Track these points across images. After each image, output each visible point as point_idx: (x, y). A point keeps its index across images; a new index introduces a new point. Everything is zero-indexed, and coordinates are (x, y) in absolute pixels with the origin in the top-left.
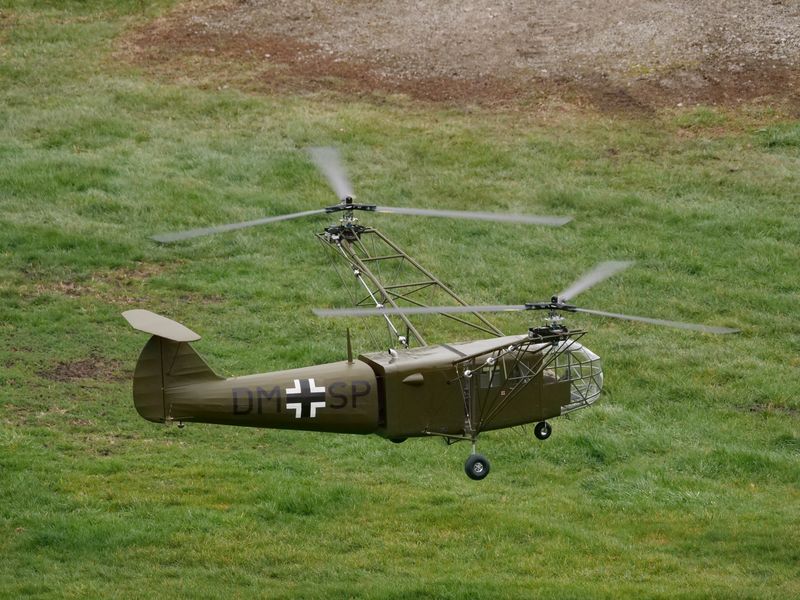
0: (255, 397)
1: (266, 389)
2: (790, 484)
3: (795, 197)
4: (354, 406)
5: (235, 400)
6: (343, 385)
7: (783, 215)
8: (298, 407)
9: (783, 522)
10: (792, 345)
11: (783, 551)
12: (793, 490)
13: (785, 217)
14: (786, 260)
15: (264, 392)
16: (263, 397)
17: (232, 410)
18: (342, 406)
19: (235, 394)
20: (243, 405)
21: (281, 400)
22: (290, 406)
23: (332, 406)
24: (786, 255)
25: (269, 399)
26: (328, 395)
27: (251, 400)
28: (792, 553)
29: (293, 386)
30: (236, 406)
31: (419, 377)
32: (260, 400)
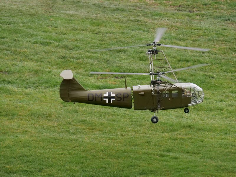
0: (94, 96)
1: (98, 94)
2: (5, 94)
3: (5, 11)
4: (124, 100)
5: (89, 97)
6: (121, 94)
7: (2, 16)
8: (107, 100)
9: (3, 105)
10: (5, 54)
11: (3, 113)
12: (6, 95)
13: (3, 17)
14: (3, 29)
15: (97, 95)
16: (97, 96)
17: (88, 100)
18: (120, 100)
19: (89, 95)
20: (91, 99)
21: (102, 98)
22: (104, 99)
23: (117, 100)
24: (3, 28)
25: (98, 97)
26: (116, 97)
27: (93, 97)
28: (6, 113)
29: (106, 94)
30: (89, 99)
31: (143, 93)
32: (96, 97)
